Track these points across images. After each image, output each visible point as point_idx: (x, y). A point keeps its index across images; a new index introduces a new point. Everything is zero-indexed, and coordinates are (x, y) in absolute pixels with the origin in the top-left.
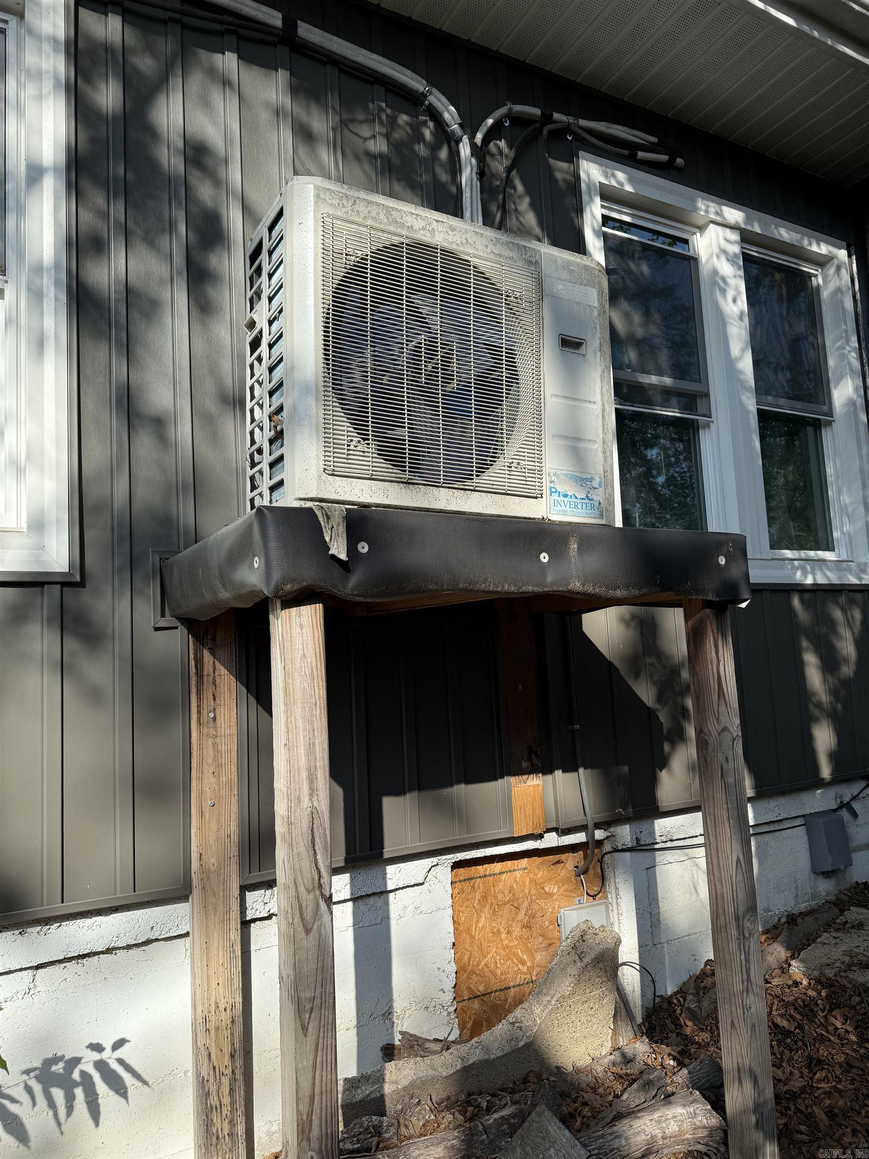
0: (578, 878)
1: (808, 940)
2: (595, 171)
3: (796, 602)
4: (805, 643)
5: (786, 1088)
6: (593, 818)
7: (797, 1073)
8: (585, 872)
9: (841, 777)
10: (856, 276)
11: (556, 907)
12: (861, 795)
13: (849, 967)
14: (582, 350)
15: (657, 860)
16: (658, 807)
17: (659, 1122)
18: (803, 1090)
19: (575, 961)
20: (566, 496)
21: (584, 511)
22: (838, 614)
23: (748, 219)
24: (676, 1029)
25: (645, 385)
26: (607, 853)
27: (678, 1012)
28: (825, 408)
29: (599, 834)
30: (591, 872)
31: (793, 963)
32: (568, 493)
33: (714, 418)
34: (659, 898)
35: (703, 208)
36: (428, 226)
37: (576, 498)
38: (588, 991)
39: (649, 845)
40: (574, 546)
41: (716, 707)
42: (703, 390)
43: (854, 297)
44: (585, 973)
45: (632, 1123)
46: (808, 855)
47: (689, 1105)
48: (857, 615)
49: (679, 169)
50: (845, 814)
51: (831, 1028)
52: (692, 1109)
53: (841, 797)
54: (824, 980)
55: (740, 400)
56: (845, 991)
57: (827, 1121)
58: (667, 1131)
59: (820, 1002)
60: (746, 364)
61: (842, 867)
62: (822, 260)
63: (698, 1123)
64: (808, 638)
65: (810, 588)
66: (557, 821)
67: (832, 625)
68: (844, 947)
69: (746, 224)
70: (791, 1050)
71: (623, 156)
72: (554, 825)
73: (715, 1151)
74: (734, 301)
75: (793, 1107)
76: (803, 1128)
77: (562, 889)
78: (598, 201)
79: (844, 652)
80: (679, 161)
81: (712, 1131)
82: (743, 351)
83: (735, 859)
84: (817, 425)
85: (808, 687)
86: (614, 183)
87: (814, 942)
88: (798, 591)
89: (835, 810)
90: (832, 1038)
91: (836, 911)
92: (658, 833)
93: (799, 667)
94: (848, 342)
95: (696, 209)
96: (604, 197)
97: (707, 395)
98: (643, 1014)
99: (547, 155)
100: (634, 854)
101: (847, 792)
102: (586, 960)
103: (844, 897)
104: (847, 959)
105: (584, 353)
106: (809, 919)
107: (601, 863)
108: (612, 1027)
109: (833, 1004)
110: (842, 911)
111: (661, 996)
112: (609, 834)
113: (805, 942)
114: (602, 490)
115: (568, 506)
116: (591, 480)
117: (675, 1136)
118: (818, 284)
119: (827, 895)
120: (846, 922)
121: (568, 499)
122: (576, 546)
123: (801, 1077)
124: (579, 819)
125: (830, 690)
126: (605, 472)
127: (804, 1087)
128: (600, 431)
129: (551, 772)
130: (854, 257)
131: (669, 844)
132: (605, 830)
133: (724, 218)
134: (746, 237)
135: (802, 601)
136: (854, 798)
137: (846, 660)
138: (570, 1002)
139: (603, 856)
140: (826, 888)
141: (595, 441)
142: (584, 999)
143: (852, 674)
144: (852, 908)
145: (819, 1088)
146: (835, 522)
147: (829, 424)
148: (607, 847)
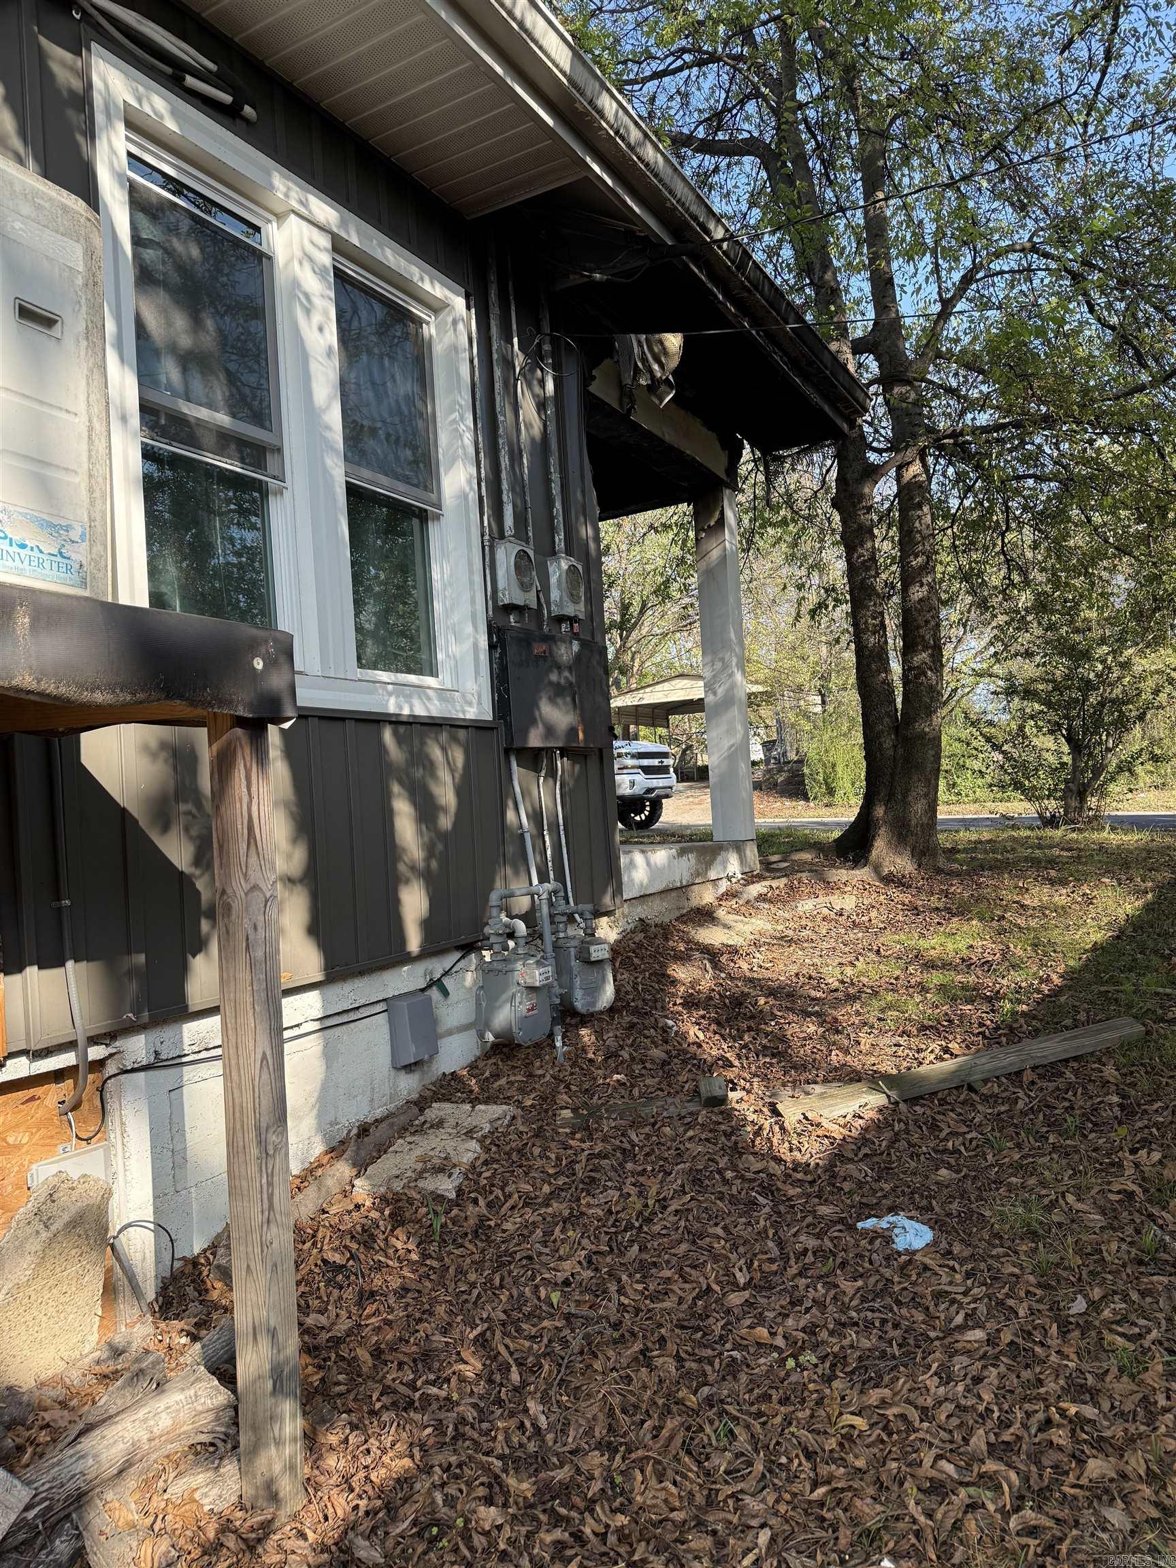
0: (64, 1118)
1: (379, 1151)
2: (117, 82)
3: (388, 735)
4: (396, 788)
5: (330, 1335)
6: (85, 1030)
7: (344, 1313)
8: (76, 1107)
9: (431, 950)
10: (474, 335)
11: (26, 1163)
12: (454, 969)
13: (420, 1175)
14: (56, 331)
15: (185, 1078)
16: (187, 1006)
17: (145, 1420)
18: (349, 1333)
19: (38, 1232)
20: (23, 546)
21: (55, 572)
22: (436, 753)
23: (343, 223)
24: (200, 1295)
25: (193, 420)
26: (110, 1078)
27: (205, 1273)
28: (434, 496)
29: (95, 1053)
30: (85, 1106)
31: (357, 1182)
32: (27, 542)
33: (288, 484)
34: (187, 1129)
35: (282, 188)
37: (41, 552)
38: (59, 1270)
39: (173, 1058)
40: (23, 620)
41: (243, 859)
42: (275, 442)
43: (471, 361)
44: (53, 1245)
45: (105, 1433)
46: (389, 1048)
47: (188, 1388)
48: (459, 757)
49: (247, 121)
50: (434, 993)
51: (391, 1251)
52: (192, 1392)
53: (431, 973)
54: (390, 1196)
55: (324, 464)
56: (412, 1204)
57: (370, 1362)
58: (155, 1430)
59: (381, 1223)
60: (334, 417)
61: (426, 1057)
62: (435, 304)
63: (200, 1408)
64: (401, 783)
65: (405, 719)
66: (28, 1039)
67: (430, 767)
68: (418, 1152)
69: (339, 227)
70: (341, 1288)
71: (162, 72)
72: (23, 1046)
73: (222, 1437)
74: (321, 329)
75: (333, 1356)
76: (341, 1377)
77: (37, 1137)
78: (121, 127)
79: (442, 801)
80: (248, 110)
81: (218, 1411)
82: (330, 399)
83: (259, 1057)
84: (423, 517)
85: (397, 841)
86: (147, 109)
87: (385, 1152)
88: (391, 722)
89: (423, 990)
90: (391, 1263)
91: (416, 1110)
92: (186, 1041)
93: (387, 817)
94: (462, 418)
95: (272, 187)
96: (130, 125)
97: (279, 450)
98: (156, 1286)
99: (36, 28)
100: (151, 1073)
101: (438, 966)
102: (53, 1228)
103: (428, 1093)
104: (419, 1166)
105: (59, 336)
106: (384, 1125)
107: (101, 1092)
108: (100, 1313)
109: (397, 1220)
110: (422, 1110)
111: (183, 1258)
112: (114, 1050)
113: (375, 1154)
114: (85, 545)
115: (26, 562)
116: (68, 528)
117: (168, 1433)
118: (431, 336)
119: (409, 1094)
120: (425, 1122)
121: (27, 551)
122: (27, 620)
123: (349, 1317)
124: (63, 1033)
125: (424, 844)
126: (91, 520)
127: (350, 1329)
128: (85, 458)
129: (20, 970)
130: (473, 311)
131: (204, 1055)
132: (107, 1045)
133: (310, 212)
134: (339, 247)
135: (395, 734)
136: (446, 973)
137: (445, 810)
138: (29, 1292)
139: (105, 1082)
140: (409, 1085)
141: (76, 472)
142: (51, 1282)
143: (450, 826)
144: (434, 1105)
145: (367, 1325)
146: (440, 641)
147: (437, 517)
148: (111, 1068)
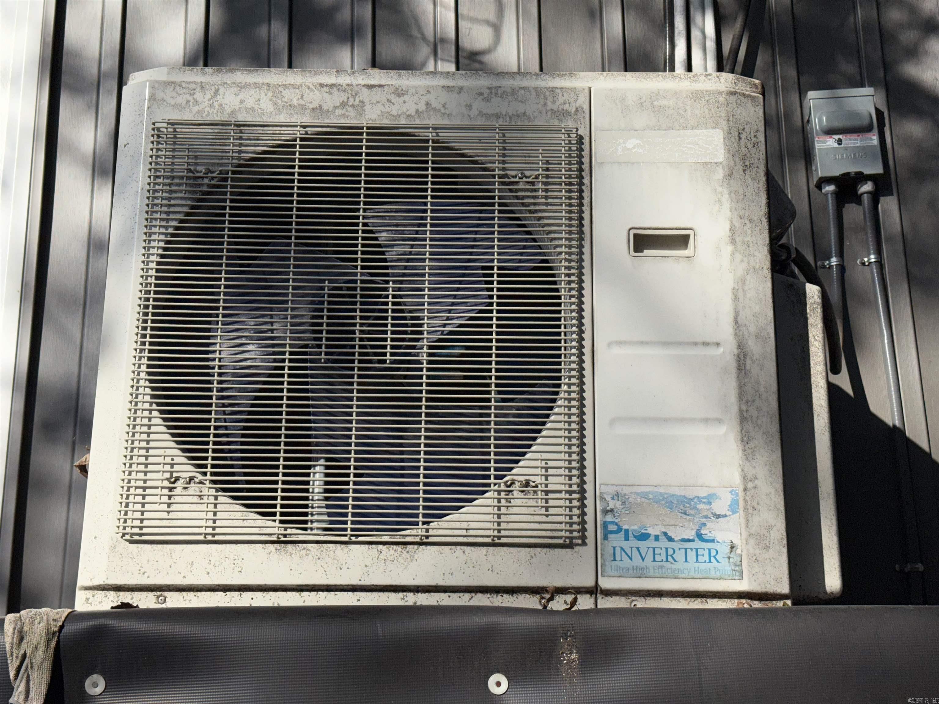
14: (687, 252)
20: (644, 536)
21: (690, 563)
32: (650, 531)
36: (351, 99)
37: (670, 539)
105: (690, 257)
114: (739, 518)
115: (650, 556)
116: (712, 499)
121: (649, 543)
126: (747, 480)
128: (733, 399)
141: (719, 421)
